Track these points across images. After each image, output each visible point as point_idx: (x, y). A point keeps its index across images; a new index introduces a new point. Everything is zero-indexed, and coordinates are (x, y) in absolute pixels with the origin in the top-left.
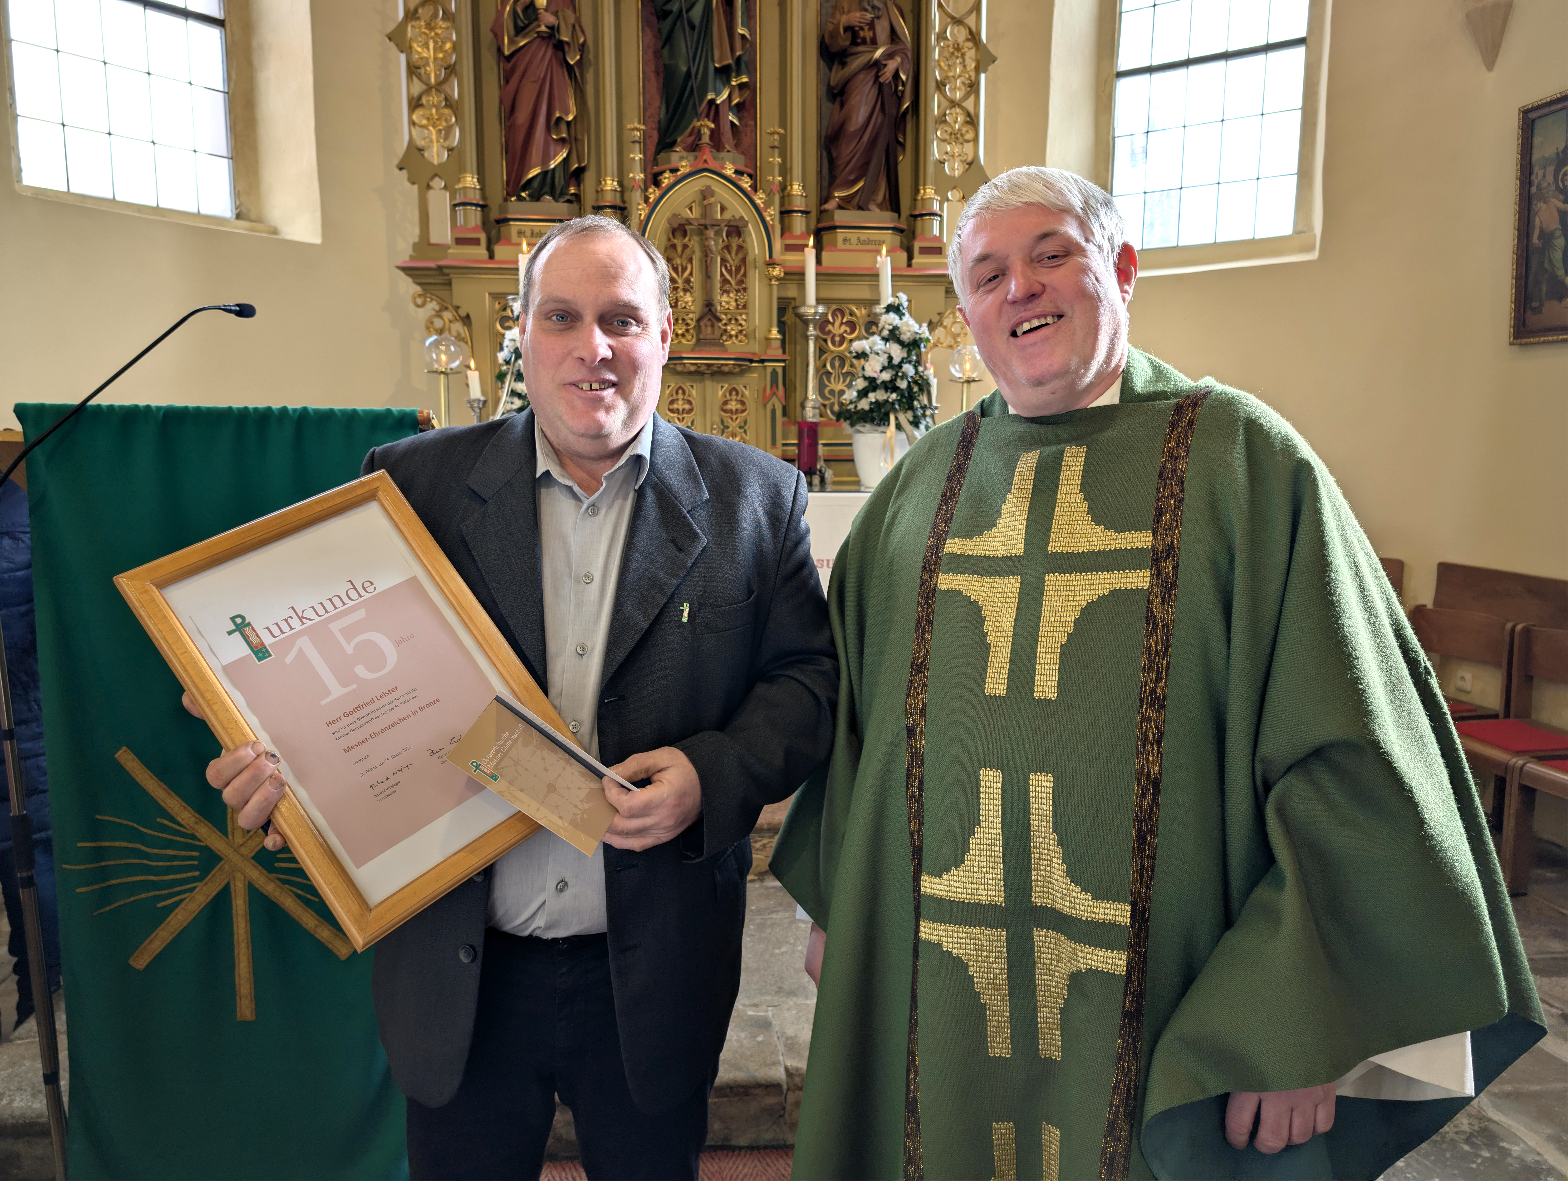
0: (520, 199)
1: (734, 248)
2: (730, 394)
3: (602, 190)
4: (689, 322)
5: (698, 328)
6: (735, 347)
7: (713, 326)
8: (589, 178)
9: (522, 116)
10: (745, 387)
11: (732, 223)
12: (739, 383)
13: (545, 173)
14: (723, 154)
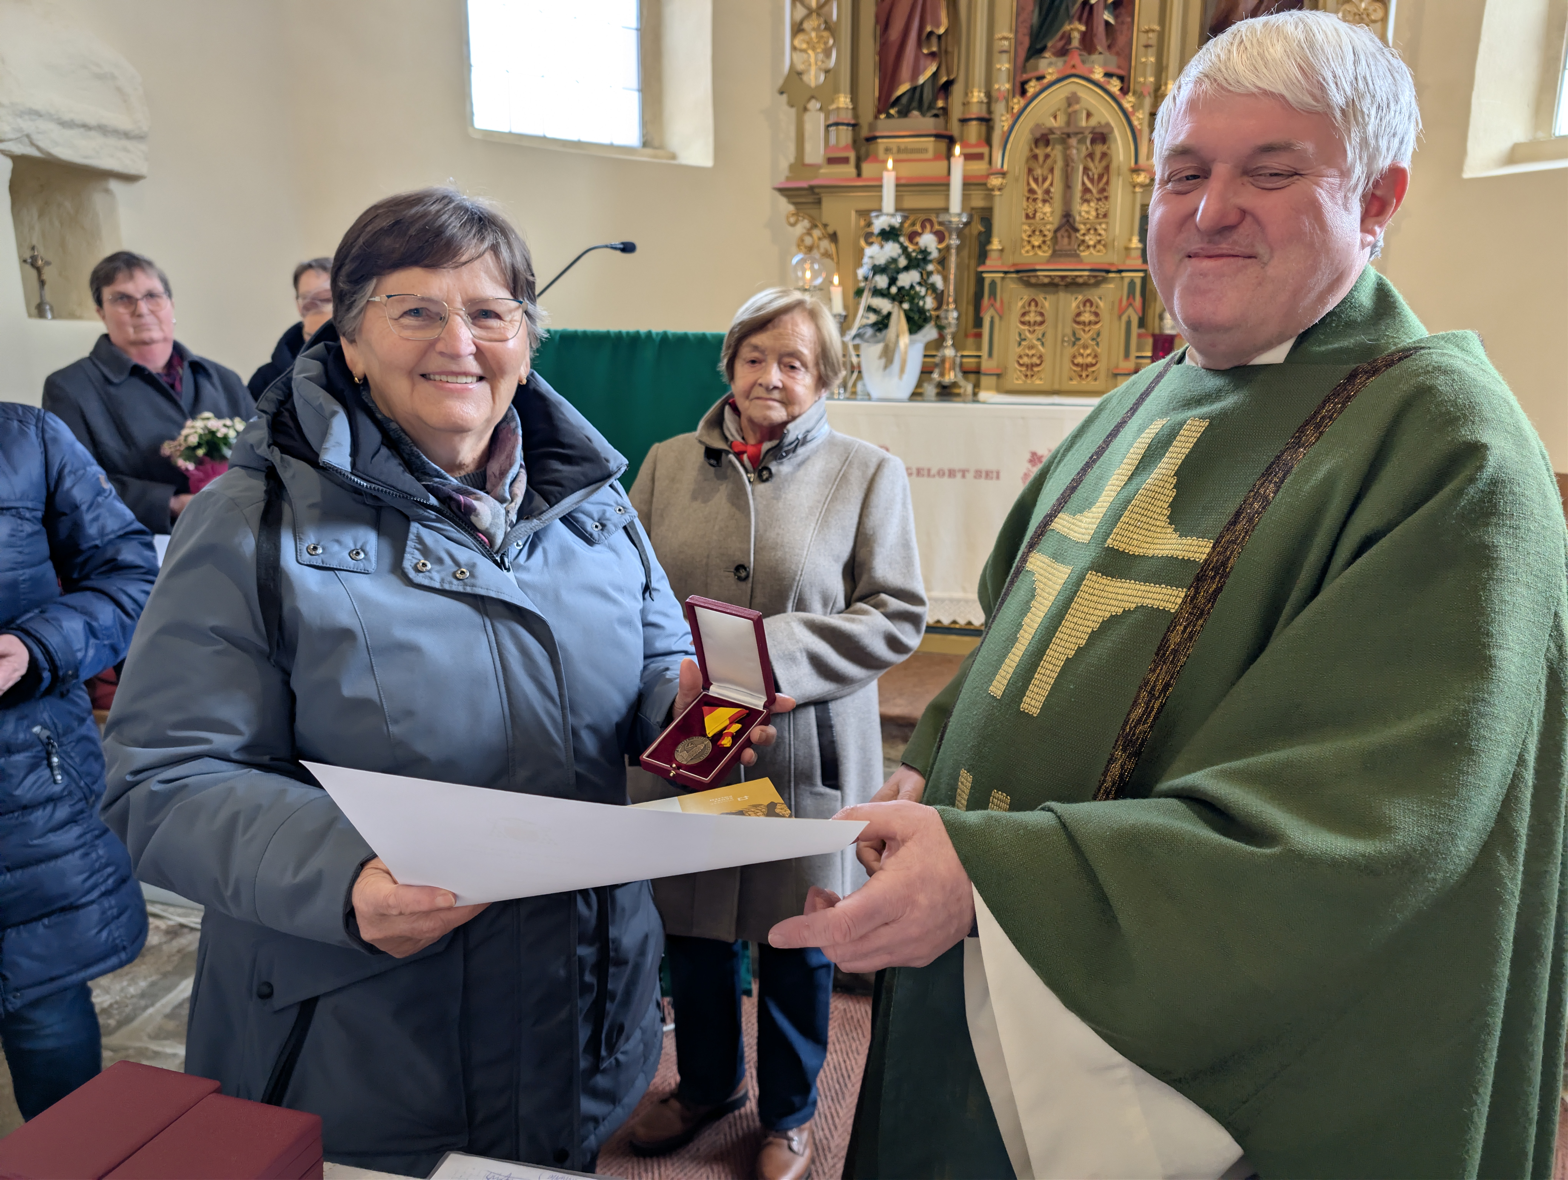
0: (889, 116)
1: (1098, 156)
2: (1084, 305)
3: (968, 103)
4: (1046, 233)
5: (1055, 239)
6: (1091, 257)
7: (1069, 237)
8: (957, 90)
9: (895, 33)
10: (1100, 298)
11: (1098, 130)
12: (1094, 294)
13: (914, 89)
14: (1095, 57)
